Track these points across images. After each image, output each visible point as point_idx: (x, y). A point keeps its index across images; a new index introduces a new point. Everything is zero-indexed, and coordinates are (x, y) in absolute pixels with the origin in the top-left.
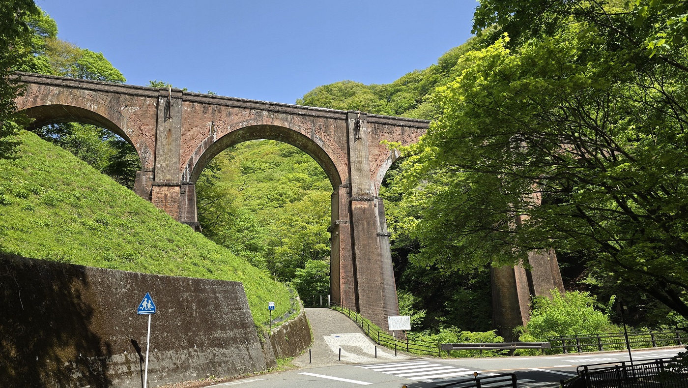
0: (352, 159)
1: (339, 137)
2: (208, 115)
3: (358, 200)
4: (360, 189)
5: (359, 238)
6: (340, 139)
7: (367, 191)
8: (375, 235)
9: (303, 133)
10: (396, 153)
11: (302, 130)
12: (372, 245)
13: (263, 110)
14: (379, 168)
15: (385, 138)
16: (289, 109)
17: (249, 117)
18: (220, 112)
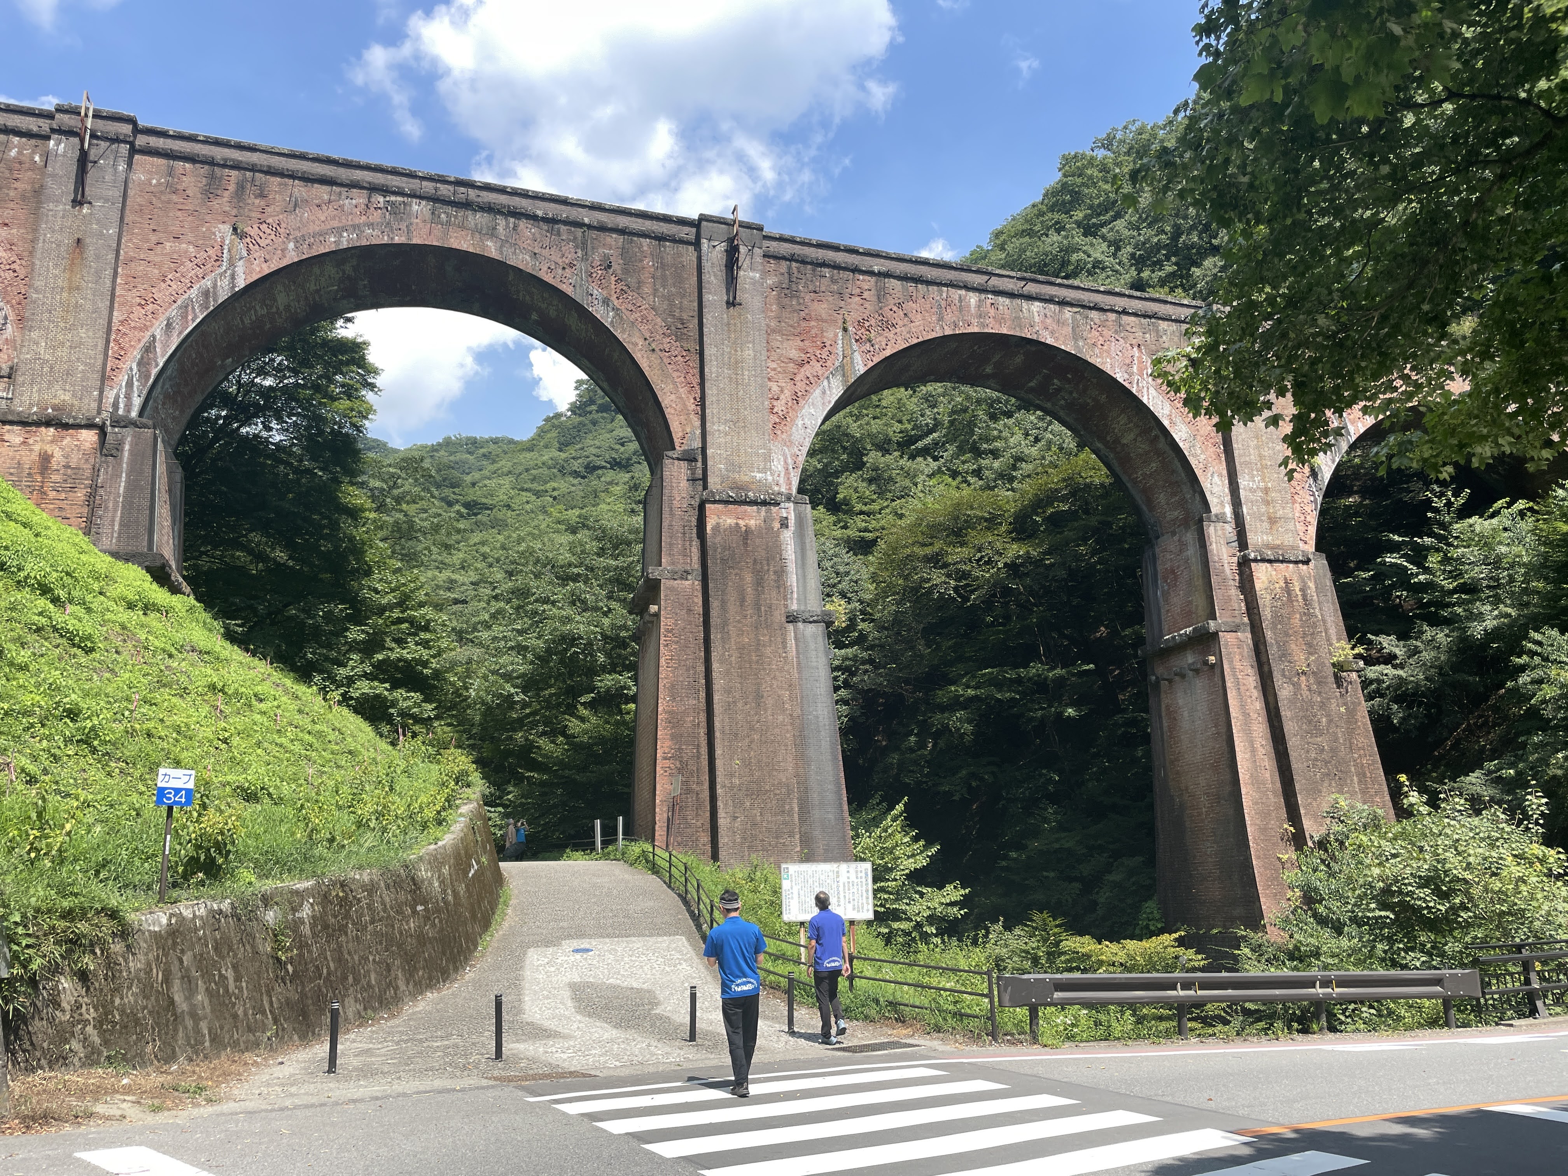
0: (711, 370)
1: (669, 298)
2: (223, 202)
3: (726, 502)
4: (733, 466)
5: (725, 623)
6: (671, 305)
7: (759, 476)
8: (779, 617)
9: (548, 278)
10: (858, 358)
11: (545, 269)
12: (768, 651)
13: (413, 195)
14: (802, 402)
15: (822, 308)
16: (503, 199)
17: (364, 219)
18: (261, 196)
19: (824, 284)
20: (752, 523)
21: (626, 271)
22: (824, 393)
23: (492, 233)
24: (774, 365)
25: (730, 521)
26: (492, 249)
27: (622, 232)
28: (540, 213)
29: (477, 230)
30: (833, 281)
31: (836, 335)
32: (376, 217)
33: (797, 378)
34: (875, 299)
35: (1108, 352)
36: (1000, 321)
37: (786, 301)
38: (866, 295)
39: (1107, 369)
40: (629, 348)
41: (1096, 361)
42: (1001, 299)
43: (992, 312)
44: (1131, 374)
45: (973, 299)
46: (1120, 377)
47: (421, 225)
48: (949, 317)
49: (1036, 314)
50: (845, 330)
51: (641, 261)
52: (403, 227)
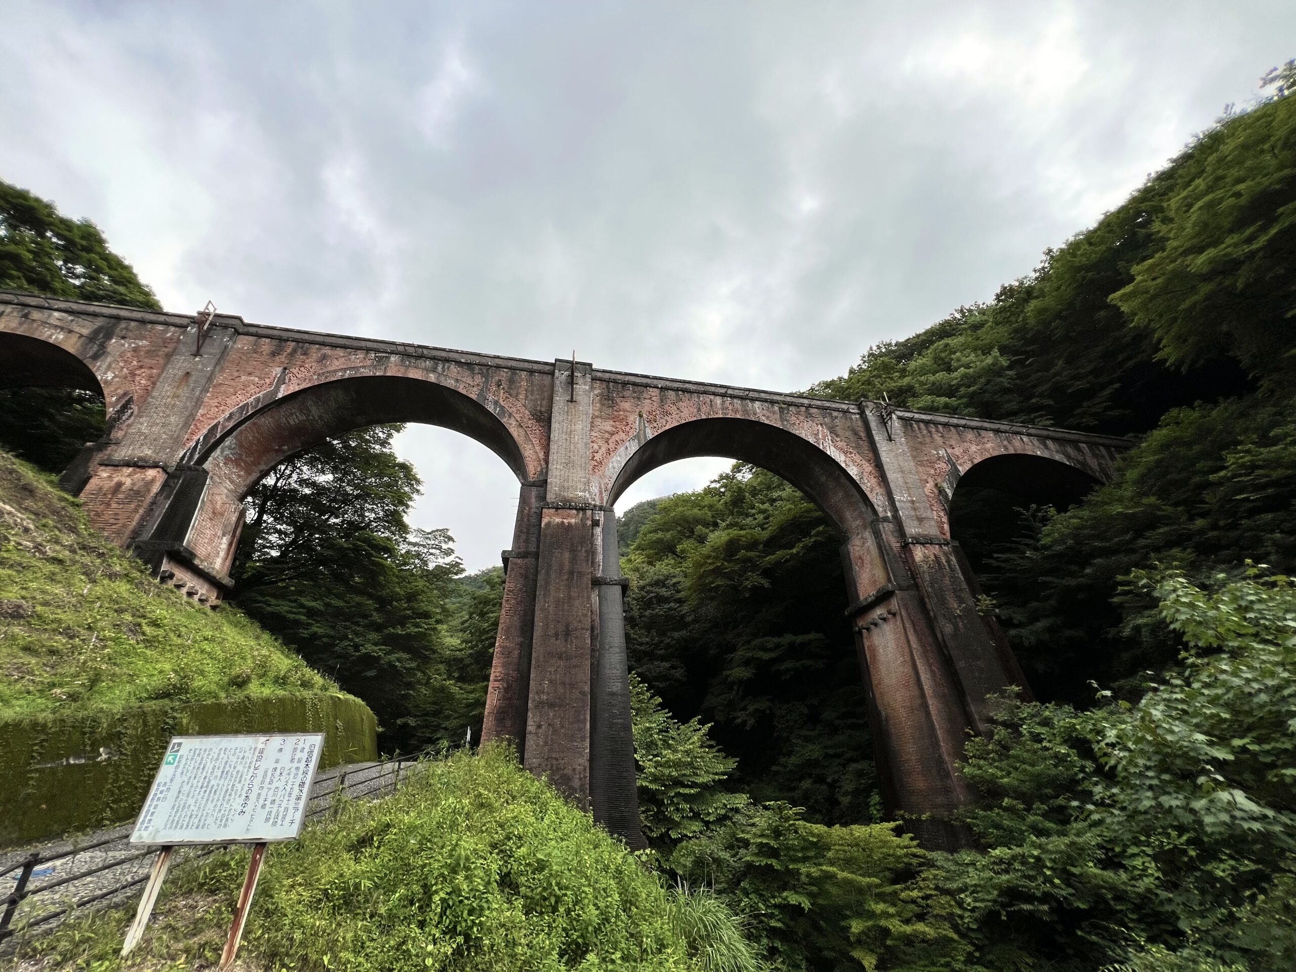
1: (534, 401)
3: (557, 509)
4: (562, 488)
6: (535, 404)
8: (587, 581)
9: (464, 392)
10: (648, 430)
11: (462, 387)
12: (577, 603)
13: (392, 353)
14: (612, 454)
15: (626, 405)
16: (443, 354)
17: (361, 364)
18: (305, 354)
19: (627, 393)
20: (573, 521)
21: (510, 388)
22: (626, 449)
23: (434, 370)
24: (595, 434)
25: (558, 520)
26: (432, 378)
27: (510, 368)
28: (463, 360)
29: (426, 369)
30: (634, 392)
31: (635, 419)
32: (368, 363)
33: (610, 441)
34: (659, 401)
35: (803, 428)
36: (736, 411)
37: (606, 402)
38: (653, 399)
39: (803, 436)
40: (507, 426)
41: (797, 433)
42: (735, 401)
43: (730, 407)
44: (818, 439)
45: (718, 400)
46: (811, 440)
47: (393, 367)
48: (704, 409)
49: (757, 409)
50: (641, 416)
51: (520, 382)
52: (383, 368)
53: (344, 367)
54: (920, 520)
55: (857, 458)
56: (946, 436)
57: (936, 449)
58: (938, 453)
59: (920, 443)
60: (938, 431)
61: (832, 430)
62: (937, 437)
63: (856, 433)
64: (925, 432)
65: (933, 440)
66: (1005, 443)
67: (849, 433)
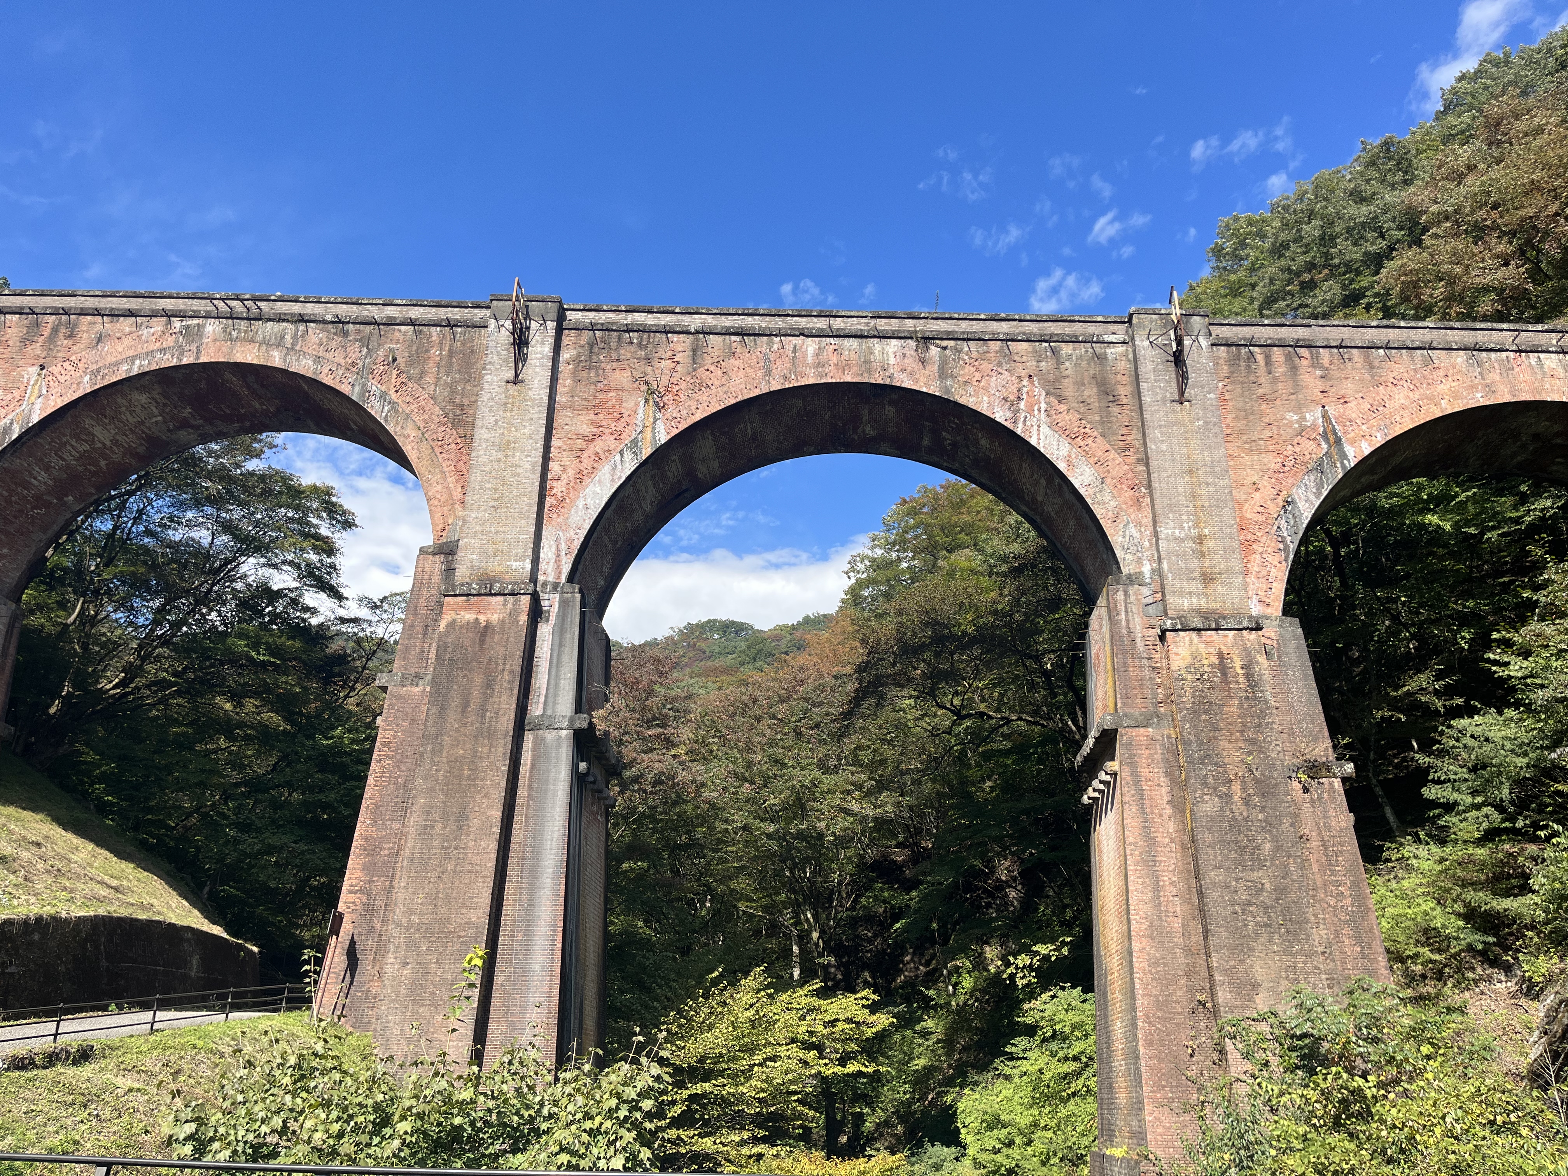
0: (477, 454)
1: (452, 387)
3: (469, 595)
4: (486, 556)
5: (439, 733)
6: (453, 392)
8: (506, 723)
9: (327, 380)
10: (660, 426)
12: (485, 764)
13: (208, 316)
14: (586, 481)
15: (623, 378)
16: (296, 309)
17: (158, 344)
18: (70, 336)
19: (626, 352)
20: (495, 617)
21: (411, 363)
22: (614, 468)
23: (279, 343)
24: (559, 443)
25: (469, 616)
27: (412, 323)
28: (330, 317)
29: (265, 342)
30: (641, 346)
31: (637, 404)
32: (170, 341)
33: (584, 455)
34: (690, 360)
35: (986, 389)
36: (842, 367)
37: (584, 374)
38: (679, 357)
39: (984, 409)
40: (401, 441)
41: (969, 401)
42: (847, 342)
43: (834, 359)
44: (1016, 412)
45: (811, 346)
46: (1000, 416)
47: (211, 345)
48: (779, 371)
49: (892, 356)
50: (649, 397)
51: (427, 351)
52: (194, 348)
53: (131, 353)
54: (1208, 578)
55: (1098, 446)
56: (1334, 373)
57: (1299, 408)
58: (1304, 419)
59: (1263, 398)
60: (1316, 363)
61: (1054, 390)
62: (1310, 380)
63: (1107, 392)
64: (1280, 370)
65: (1297, 387)
66: (1494, 376)
67: (1091, 392)
